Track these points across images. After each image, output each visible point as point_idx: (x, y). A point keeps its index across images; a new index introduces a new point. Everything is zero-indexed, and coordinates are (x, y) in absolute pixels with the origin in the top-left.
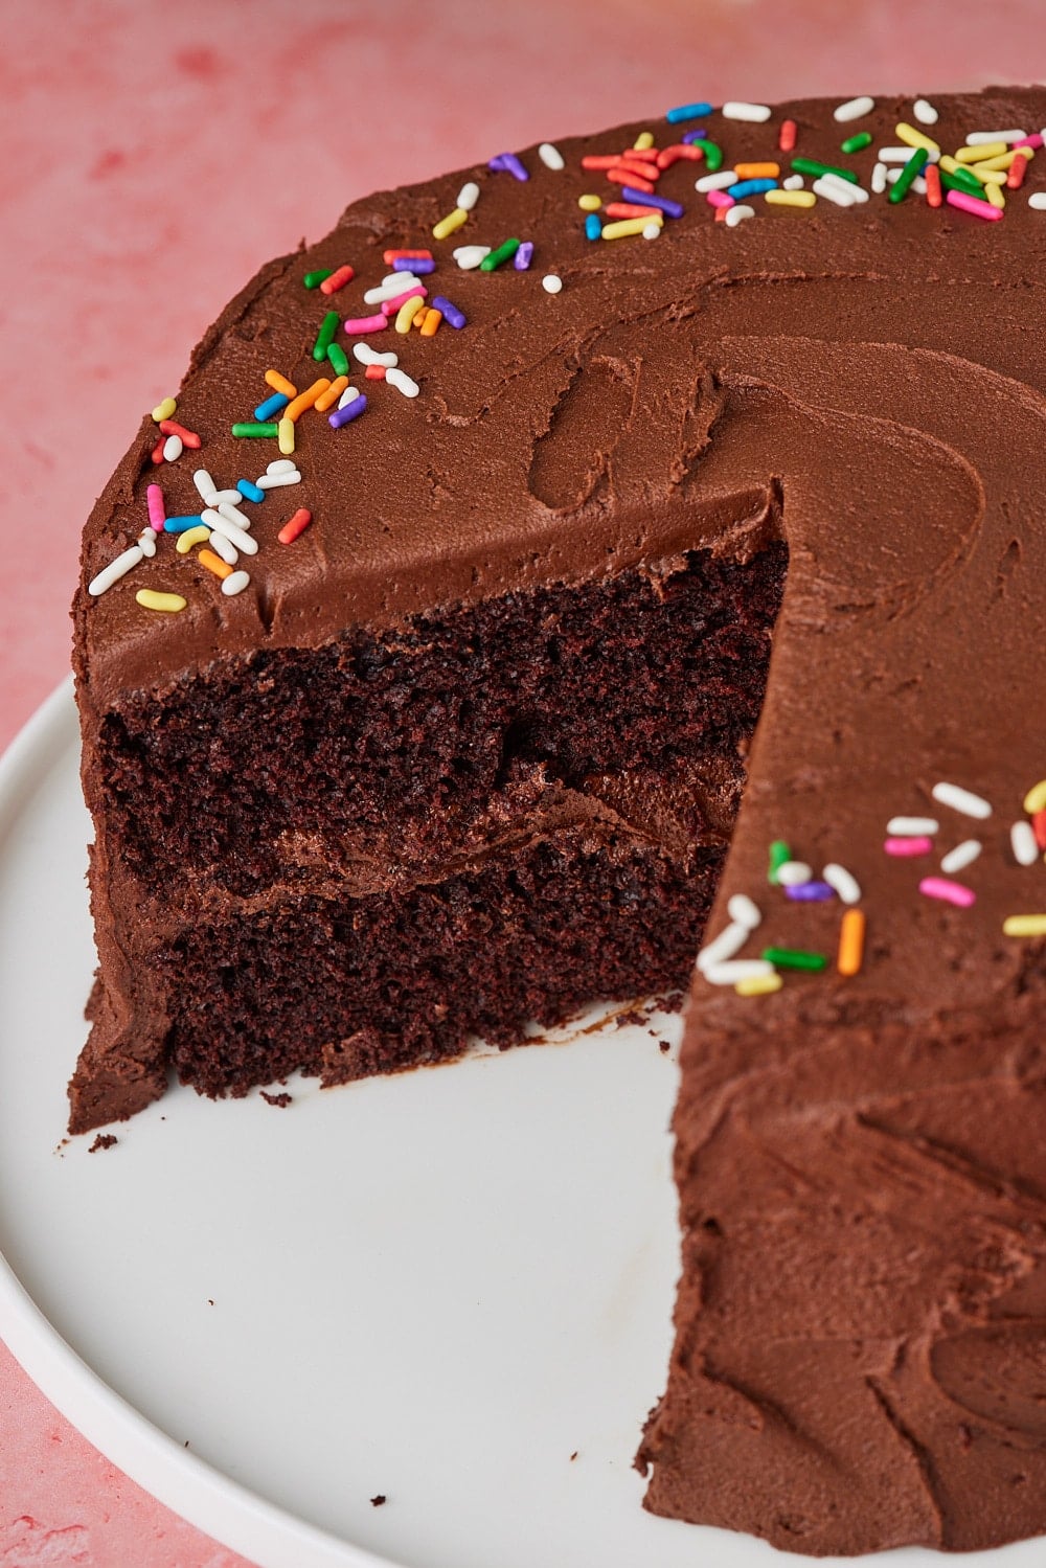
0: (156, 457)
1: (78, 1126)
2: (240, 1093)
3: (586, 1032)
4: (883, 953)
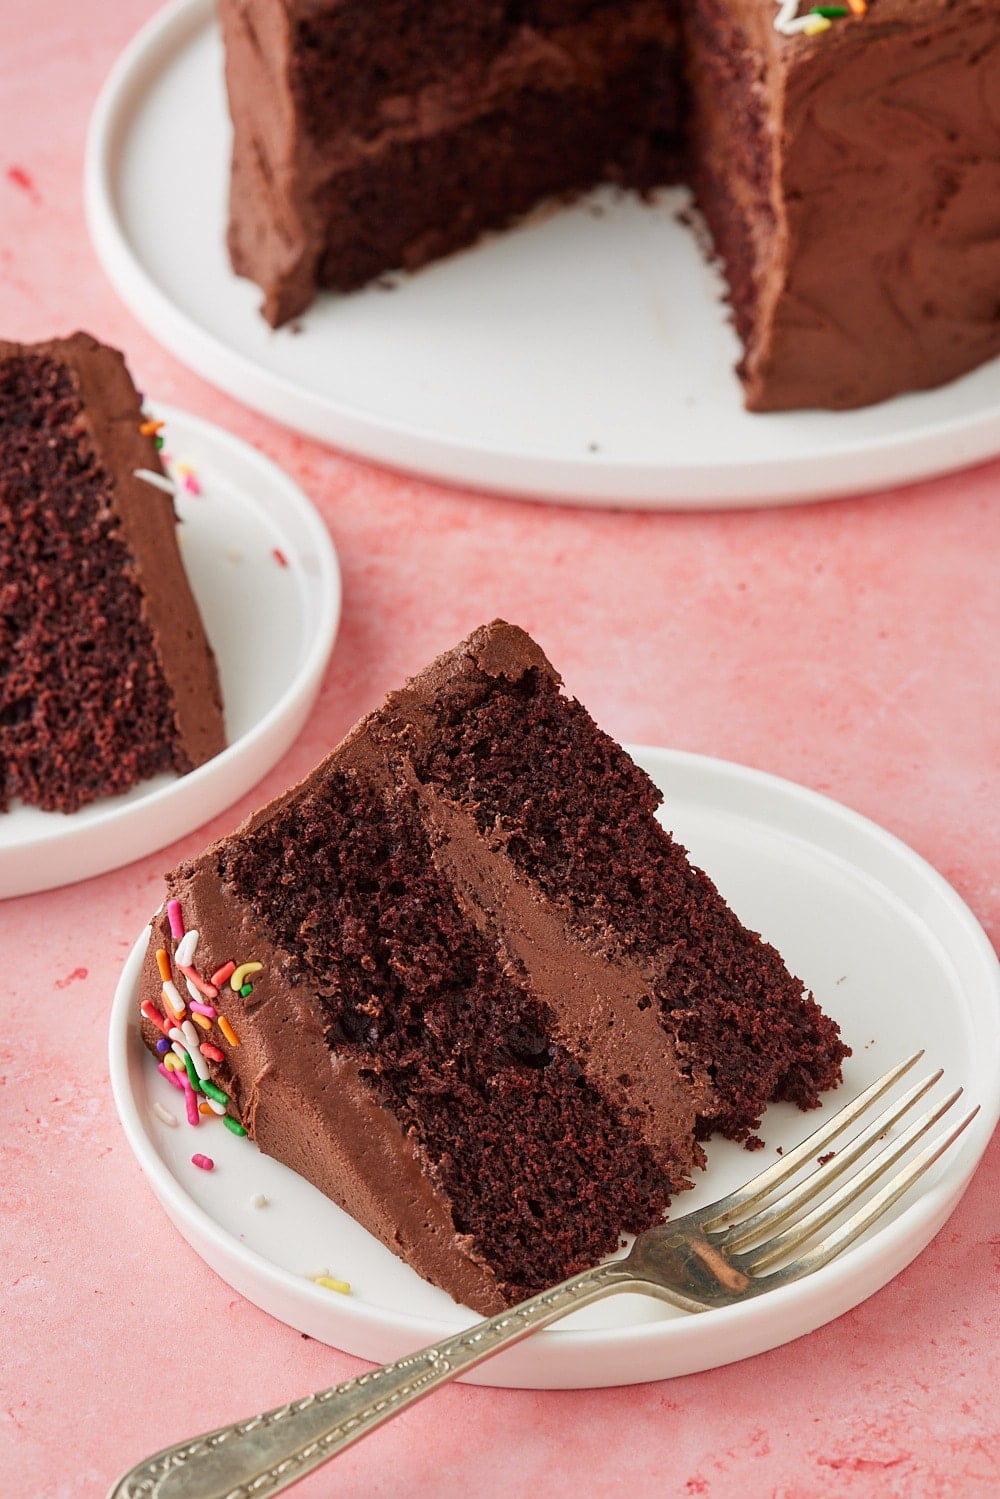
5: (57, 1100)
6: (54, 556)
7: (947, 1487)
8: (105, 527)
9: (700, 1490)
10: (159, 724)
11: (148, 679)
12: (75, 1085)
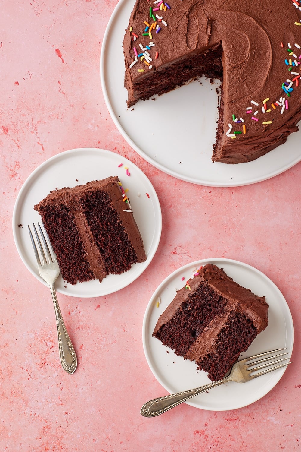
0: (133, 40)
1: (129, 107)
2: (148, 99)
3: (190, 82)
4: (248, 130)
5: (98, 338)
6: (110, 230)
7: (244, 424)
8: (119, 224)
9: (207, 425)
10: (134, 257)
11: (131, 250)
12: (101, 335)
